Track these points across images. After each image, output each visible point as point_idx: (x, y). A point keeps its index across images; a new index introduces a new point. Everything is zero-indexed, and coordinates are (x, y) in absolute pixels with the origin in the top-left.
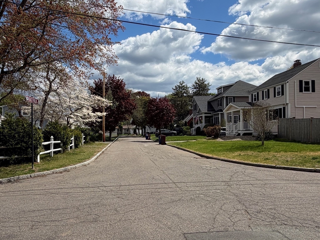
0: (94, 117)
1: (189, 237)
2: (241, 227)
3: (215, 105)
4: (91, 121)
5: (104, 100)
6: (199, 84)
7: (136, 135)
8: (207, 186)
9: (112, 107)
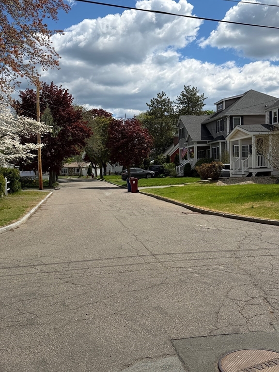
0: (23, 151)
1: (179, 346)
2: (259, 326)
3: (212, 129)
4: (19, 157)
5: (39, 123)
6: (187, 96)
7: (91, 177)
8: (203, 259)
9: (53, 134)
